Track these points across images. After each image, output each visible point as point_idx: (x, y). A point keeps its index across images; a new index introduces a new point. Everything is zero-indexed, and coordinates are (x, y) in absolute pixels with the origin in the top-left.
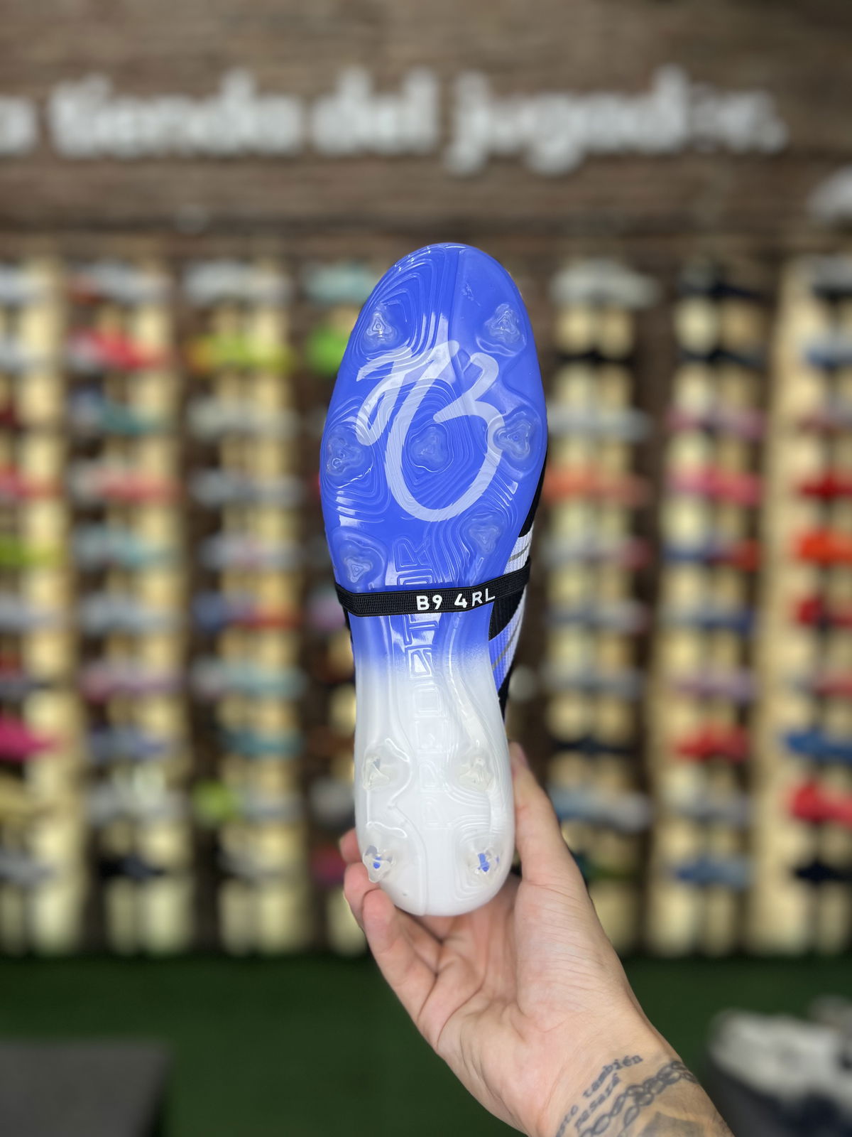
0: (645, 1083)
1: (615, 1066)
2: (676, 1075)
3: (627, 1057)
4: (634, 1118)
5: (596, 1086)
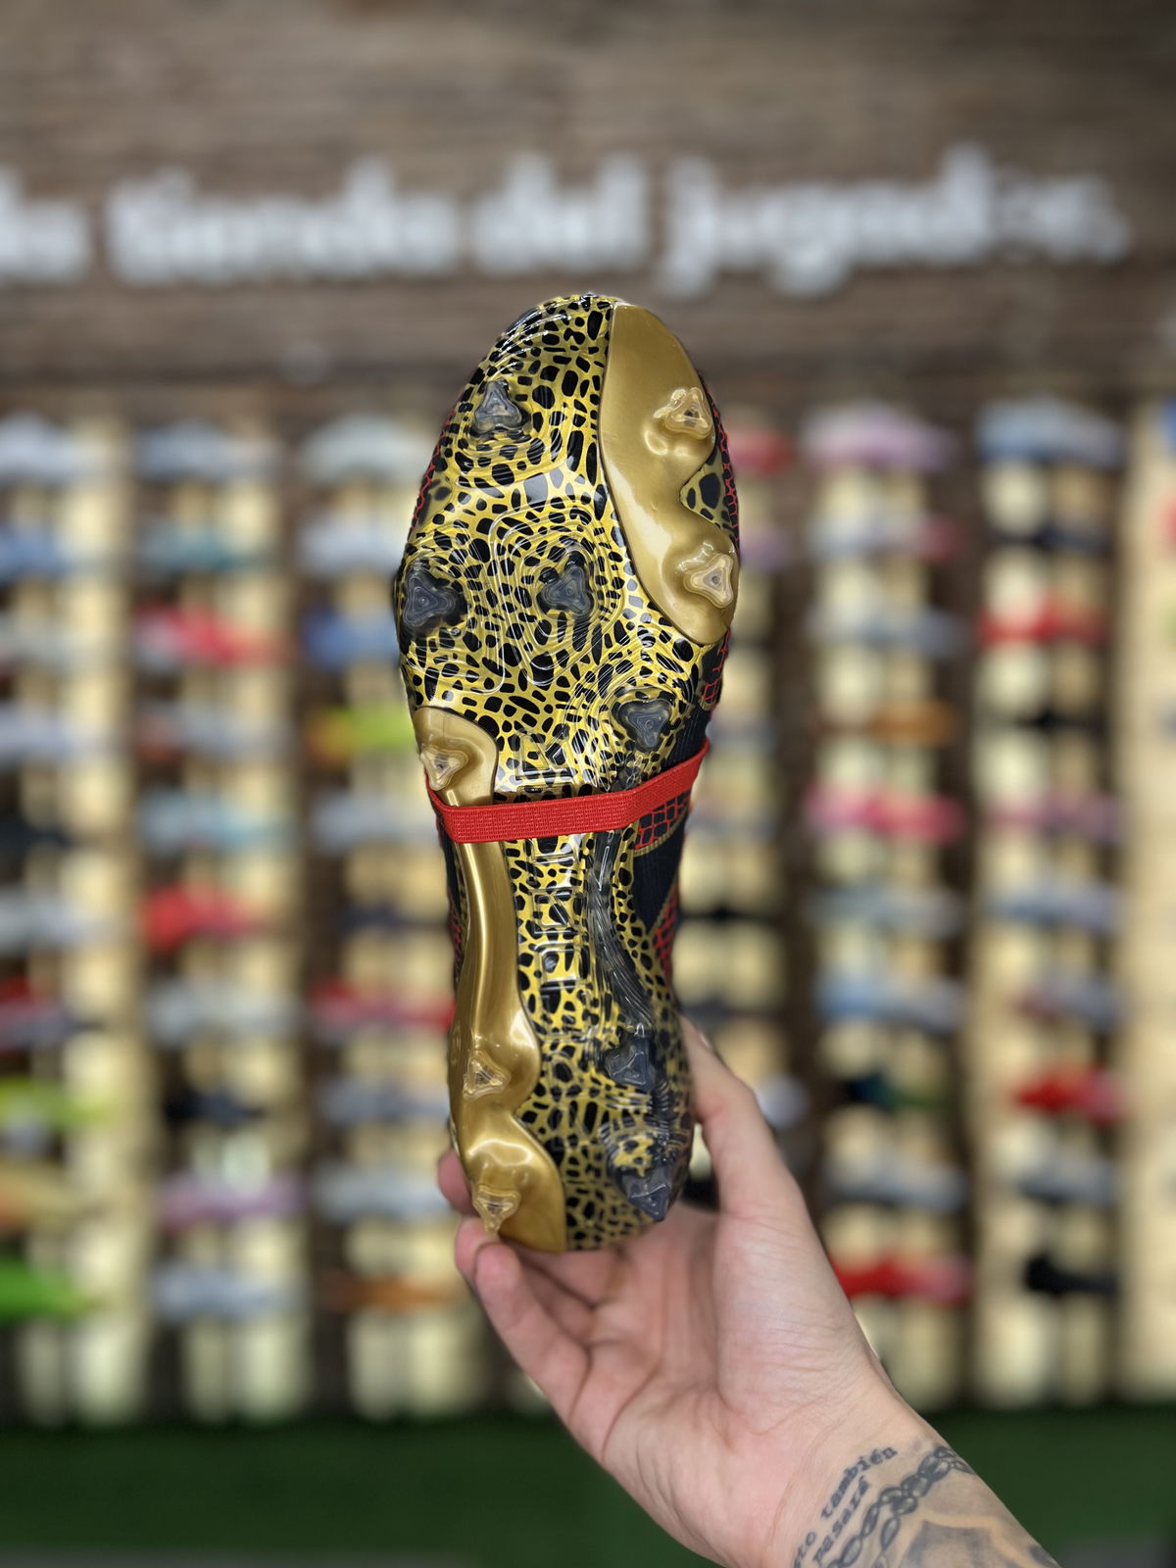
0: (903, 1484)
1: (860, 1467)
2: (943, 1466)
4: (894, 1534)
5: (836, 1500)
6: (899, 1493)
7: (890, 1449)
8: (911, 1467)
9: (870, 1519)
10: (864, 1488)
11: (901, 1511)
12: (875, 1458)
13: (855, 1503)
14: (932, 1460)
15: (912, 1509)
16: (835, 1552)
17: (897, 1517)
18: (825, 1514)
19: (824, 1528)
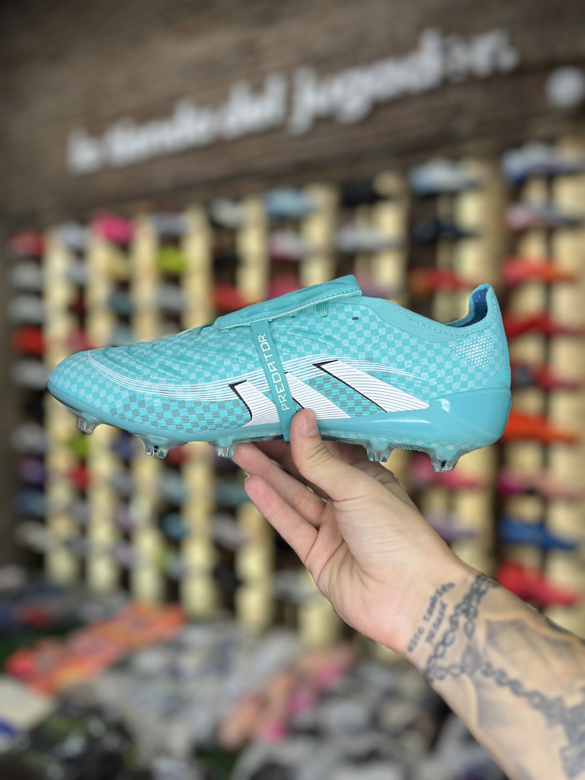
1: (438, 595)
2: (483, 588)
3: (443, 585)
4: (473, 630)
5: (430, 612)
6: (464, 607)
7: (450, 583)
8: (466, 590)
9: (454, 623)
10: (444, 606)
11: (471, 616)
12: (445, 588)
13: (442, 614)
14: (476, 586)
15: (476, 614)
16: (438, 638)
17: (470, 621)
18: (425, 618)
19: (428, 626)
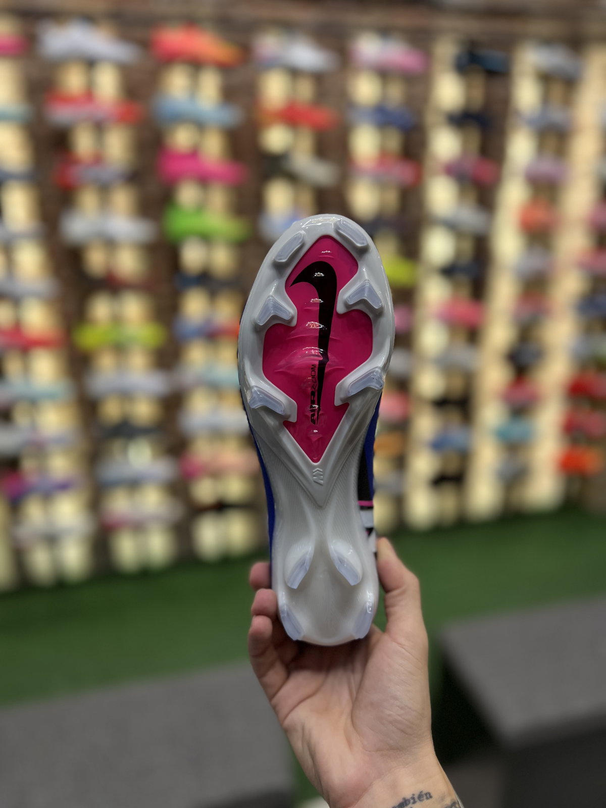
3: (421, 792)
7: (429, 794)
